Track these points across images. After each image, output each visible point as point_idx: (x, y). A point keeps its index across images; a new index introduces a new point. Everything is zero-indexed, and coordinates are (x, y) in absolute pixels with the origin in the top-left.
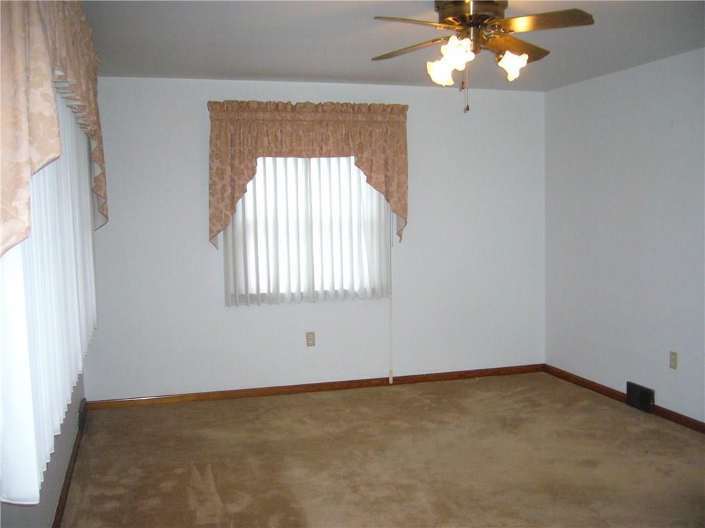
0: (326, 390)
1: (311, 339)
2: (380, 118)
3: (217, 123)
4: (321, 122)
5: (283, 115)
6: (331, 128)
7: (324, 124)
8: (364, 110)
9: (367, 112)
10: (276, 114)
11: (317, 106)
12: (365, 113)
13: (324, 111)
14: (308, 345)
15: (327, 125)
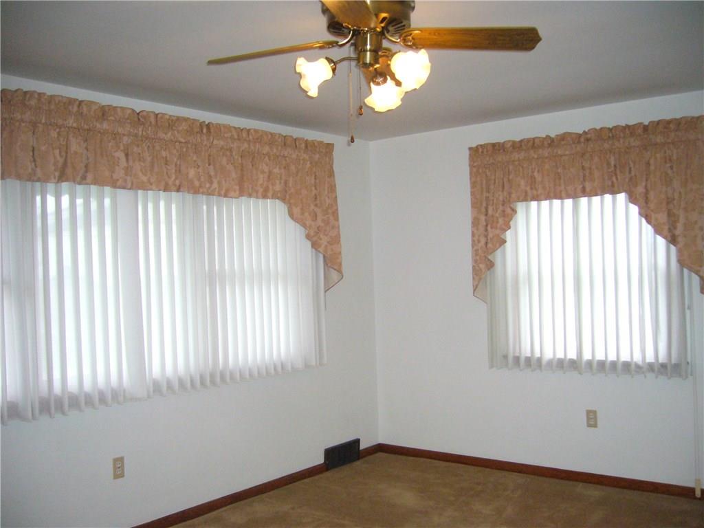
0: (606, 485)
1: (592, 419)
2: (659, 139)
3: (475, 170)
4: (583, 155)
5: (540, 151)
6: (596, 159)
7: (588, 155)
8: (640, 131)
9: (642, 133)
10: (532, 152)
11: (579, 136)
12: (640, 135)
13: (588, 140)
14: (589, 425)
15: (591, 156)
